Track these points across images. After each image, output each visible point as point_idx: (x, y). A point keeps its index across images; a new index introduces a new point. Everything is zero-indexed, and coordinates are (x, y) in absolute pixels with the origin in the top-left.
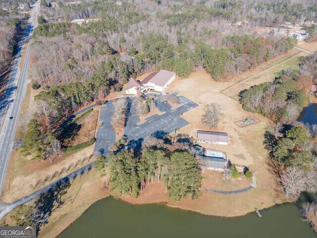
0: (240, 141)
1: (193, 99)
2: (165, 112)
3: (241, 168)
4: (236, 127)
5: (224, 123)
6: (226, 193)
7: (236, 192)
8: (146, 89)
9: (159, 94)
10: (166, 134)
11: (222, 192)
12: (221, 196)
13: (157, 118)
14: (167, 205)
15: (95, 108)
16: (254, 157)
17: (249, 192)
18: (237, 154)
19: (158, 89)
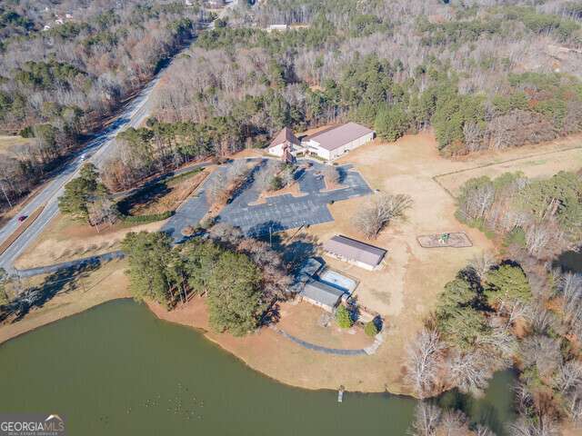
0: (403, 271)
2: (307, 194)
3: (369, 315)
4: (413, 245)
5: (396, 233)
6: (310, 346)
7: (329, 351)
8: (304, 150)
9: (322, 162)
10: (282, 228)
11: (304, 343)
12: (298, 348)
13: (287, 200)
14: (206, 336)
15: (207, 168)
16: (408, 303)
17: (351, 359)
18: (380, 290)
19: (323, 153)
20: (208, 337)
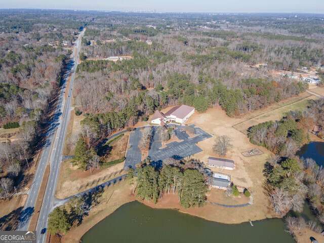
0: (244, 168)
1: (207, 131)
2: (182, 140)
3: (242, 189)
4: (242, 157)
5: (232, 152)
6: (227, 206)
7: (235, 206)
8: (168, 120)
9: (179, 125)
10: (182, 158)
11: (224, 205)
12: (222, 208)
13: (175, 144)
14: (180, 211)
15: (125, 134)
16: (254, 182)
17: (245, 208)
18: (240, 177)
19: (179, 121)
20: (182, 212)
